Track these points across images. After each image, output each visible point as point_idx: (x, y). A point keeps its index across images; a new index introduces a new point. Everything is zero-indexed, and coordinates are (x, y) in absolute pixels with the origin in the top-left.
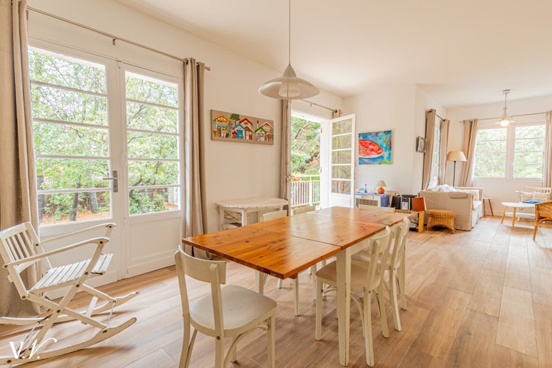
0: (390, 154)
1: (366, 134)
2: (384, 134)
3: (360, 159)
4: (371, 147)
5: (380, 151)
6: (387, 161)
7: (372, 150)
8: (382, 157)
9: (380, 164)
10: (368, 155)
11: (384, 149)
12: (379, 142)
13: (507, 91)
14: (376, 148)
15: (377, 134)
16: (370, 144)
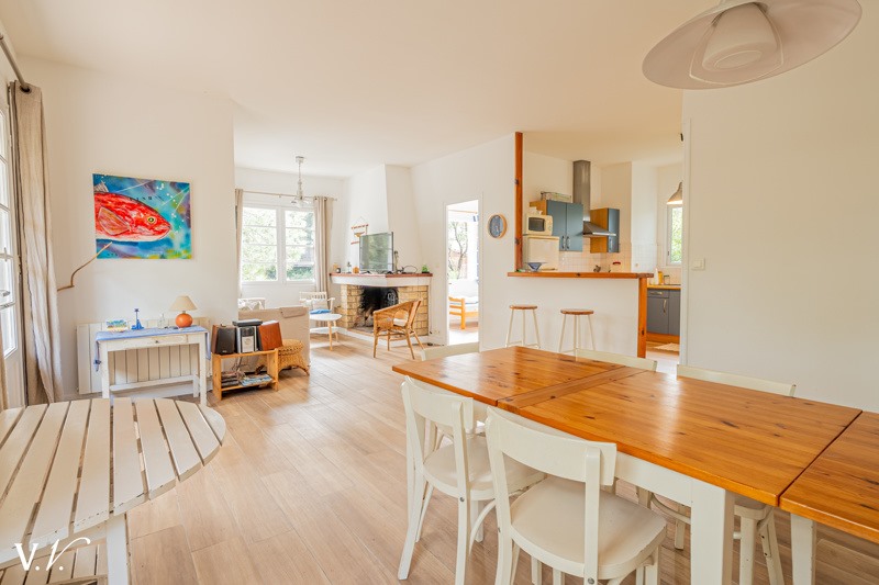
0: (188, 236)
1: (121, 179)
2: (170, 189)
3: (100, 243)
4: (134, 214)
5: (162, 227)
6: (182, 251)
7: (139, 223)
8: (168, 242)
9: (162, 257)
10: (127, 232)
11: (172, 223)
12: (159, 206)
13: (300, 159)
14: (150, 218)
15: (151, 185)
16: (133, 207)
